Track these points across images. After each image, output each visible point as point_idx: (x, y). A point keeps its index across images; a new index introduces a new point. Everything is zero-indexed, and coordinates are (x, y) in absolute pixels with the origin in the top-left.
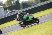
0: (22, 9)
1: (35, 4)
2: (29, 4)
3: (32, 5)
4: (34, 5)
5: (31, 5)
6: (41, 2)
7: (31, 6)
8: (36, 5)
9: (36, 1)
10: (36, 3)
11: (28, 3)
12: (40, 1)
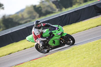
0: (3, 30)
1: (29, 19)
2: (17, 20)
3: (23, 22)
4: (26, 22)
5: (21, 22)
6: (40, 17)
7: (21, 24)
8: (29, 21)
9: (30, 15)
10: (30, 17)
11: (14, 19)
12: (38, 15)
